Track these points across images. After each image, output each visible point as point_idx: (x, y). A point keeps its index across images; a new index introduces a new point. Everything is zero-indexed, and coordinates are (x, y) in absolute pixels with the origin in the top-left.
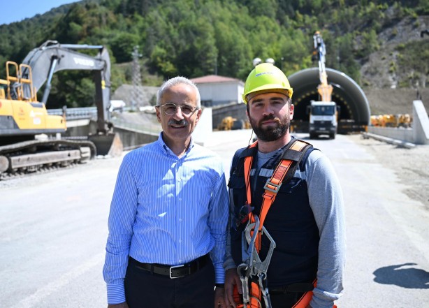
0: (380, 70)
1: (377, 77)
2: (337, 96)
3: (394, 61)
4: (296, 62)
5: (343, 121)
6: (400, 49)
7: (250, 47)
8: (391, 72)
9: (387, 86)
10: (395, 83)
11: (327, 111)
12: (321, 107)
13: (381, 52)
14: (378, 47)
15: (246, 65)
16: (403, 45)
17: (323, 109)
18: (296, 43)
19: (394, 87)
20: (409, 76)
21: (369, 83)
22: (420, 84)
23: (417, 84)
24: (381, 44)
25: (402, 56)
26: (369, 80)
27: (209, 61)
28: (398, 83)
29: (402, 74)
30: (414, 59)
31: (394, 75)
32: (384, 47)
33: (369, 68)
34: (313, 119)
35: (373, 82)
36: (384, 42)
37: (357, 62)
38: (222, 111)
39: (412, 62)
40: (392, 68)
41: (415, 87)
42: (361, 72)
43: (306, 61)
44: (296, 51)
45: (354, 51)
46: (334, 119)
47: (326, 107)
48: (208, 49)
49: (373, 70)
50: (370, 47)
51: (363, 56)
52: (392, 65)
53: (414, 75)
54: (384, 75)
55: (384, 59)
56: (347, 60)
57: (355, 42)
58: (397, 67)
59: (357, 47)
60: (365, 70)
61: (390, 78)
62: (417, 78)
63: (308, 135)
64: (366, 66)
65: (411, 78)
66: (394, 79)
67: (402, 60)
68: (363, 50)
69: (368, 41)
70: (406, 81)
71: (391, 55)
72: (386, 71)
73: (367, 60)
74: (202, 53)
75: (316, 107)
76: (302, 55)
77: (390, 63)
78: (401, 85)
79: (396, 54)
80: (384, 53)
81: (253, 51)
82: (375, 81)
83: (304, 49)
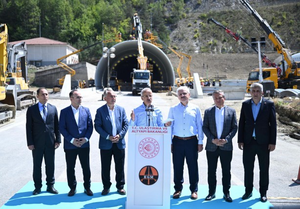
0: (186, 36)
1: (183, 43)
2: (151, 59)
3: (198, 29)
4: (114, 26)
5: (155, 82)
6: (202, 18)
7: (71, 9)
8: (195, 38)
9: (191, 50)
10: (198, 48)
11: (144, 76)
12: (140, 73)
13: (187, 20)
14: (185, 15)
15: (68, 25)
16: (205, 15)
17: (141, 75)
18: (114, 7)
19: (197, 51)
20: (209, 43)
21: (177, 47)
22: (218, 50)
23: (215, 50)
24: (187, 12)
25: (204, 24)
26: (177, 45)
27: (31, 20)
28: (201, 48)
29: (204, 41)
30: (213, 28)
31: (198, 41)
32: (190, 15)
33: (177, 34)
34: (134, 81)
35: (180, 47)
36: (190, 11)
37: (167, 28)
38: (55, 71)
39: (212, 30)
40: (196, 35)
41: (213, 53)
42: (170, 37)
43: (122, 24)
44: (114, 14)
45: (165, 17)
46: (149, 82)
47: (143, 73)
48: (30, 9)
49: (180, 36)
50: (179, 14)
51: (172, 23)
52: (196, 32)
53: (213, 41)
54: (190, 41)
55: (189, 26)
56: (159, 25)
57: (166, 9)
58: (200, 34)
59: (167, 14)
60: (174, 36)
61: (194, 44)
62: (215, 45)
63: (131, 93)
64: (175, 32)
65: (210, 44)
66: (197, 44)
67: (204, 28)
68: (172, 17)
69: (177, 8)
70: (207, 47)
71: (195, 23)
72: (191, 37)
73: (176, 27)
74: (24, 12)
75: (137, 73)
76: (119, 19)
77: (194, 30)
78: (202, 50)
79: (199, 22)
80: (190, 21)
81: (74, 12)
82: (182, 46)
83: (121, 13)
